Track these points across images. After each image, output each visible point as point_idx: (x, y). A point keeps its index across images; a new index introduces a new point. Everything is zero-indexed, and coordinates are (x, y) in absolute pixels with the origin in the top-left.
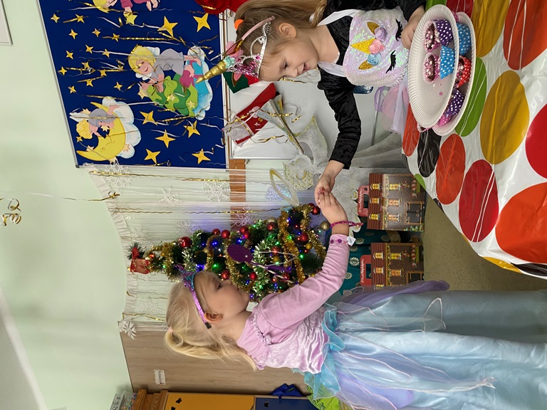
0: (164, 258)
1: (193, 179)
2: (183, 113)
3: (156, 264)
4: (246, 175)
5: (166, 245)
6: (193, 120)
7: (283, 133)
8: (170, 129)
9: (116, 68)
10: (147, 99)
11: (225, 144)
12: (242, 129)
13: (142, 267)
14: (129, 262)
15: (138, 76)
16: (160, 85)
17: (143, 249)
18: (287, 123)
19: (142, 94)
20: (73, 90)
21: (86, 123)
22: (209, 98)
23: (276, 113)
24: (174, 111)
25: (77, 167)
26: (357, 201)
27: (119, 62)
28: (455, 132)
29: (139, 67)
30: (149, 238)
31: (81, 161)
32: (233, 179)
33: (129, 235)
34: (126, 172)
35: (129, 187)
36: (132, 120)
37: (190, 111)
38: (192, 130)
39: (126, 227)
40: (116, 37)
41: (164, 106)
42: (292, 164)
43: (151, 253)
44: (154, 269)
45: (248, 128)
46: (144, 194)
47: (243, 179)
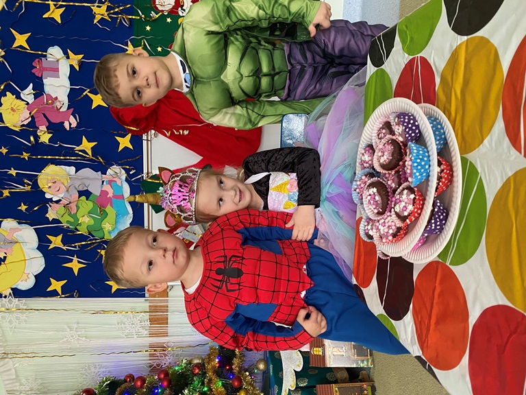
1: (105, 312)
2: (97, 235)
4: (169, 304)
8: (81, 254)
9: (22, 187)
10: (56, 221)
15: (48, 196)
16: (73, 206)
19: (51, 215)
22: (130, 219)
24: (86, 234)
27: (26, 181)
28: (438, 259)
29: (50, 187)
32: (153, 309)
33: (17, 388)
34: (21, 307)
35: (23, 325)
36: (36, 244)
39: (14, 377)
40: (26, 155)
41: (76, 229)
46: (43, 333)
47: (165, 309)
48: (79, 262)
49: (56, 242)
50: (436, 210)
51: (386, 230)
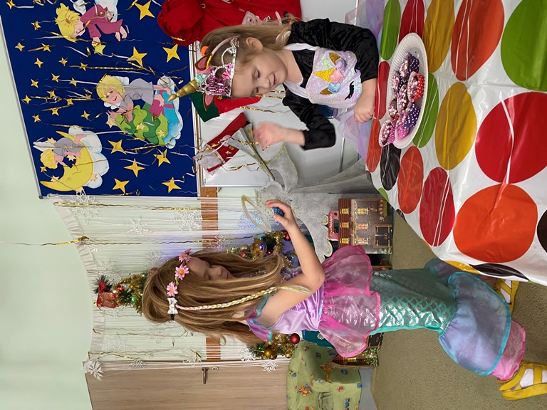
0: (132, 291)
1: (163, 208)
2: (153, 141)
3: (124, 297)
4: (218, 203)
5: (135, 277)
6: (163, 148)
7: (254, 160)
8: (140, 158)
9: (84, 97)
10: (115, 128)
11: (196, 172)
12: (213, 158)
13: (109, 300)
14: (96, 297)
15: (106, 105)
16: (129, 114)
17: (111, 282)
18: (258, 151)
19: (111, 123)
20: (37, 119)
21: (50, 153)
22: (180, 127)
23: (247, 142)
24: (143, 140)
25: (41, 198)
26: (327, 226)
27: (87, 91)
28: (413, 145)
29: (108, 97)
30: (117, 271)
31: (45, 192)
32: (204, 207)
33: (96, 269)
34: (93, 203)
35: (96, 218)
36: (100, 149)
37: (160, 139)
38: (162, 159)
39: (92, 260)
40: (83, 66)
41: (133, 135)
42: (264, 190)
43: (119, 286)
44: (123, 302)
45: (220, 156)
46: (113, 225)
47: (215, 207)
48: (138, 165)
49: (117, 146)
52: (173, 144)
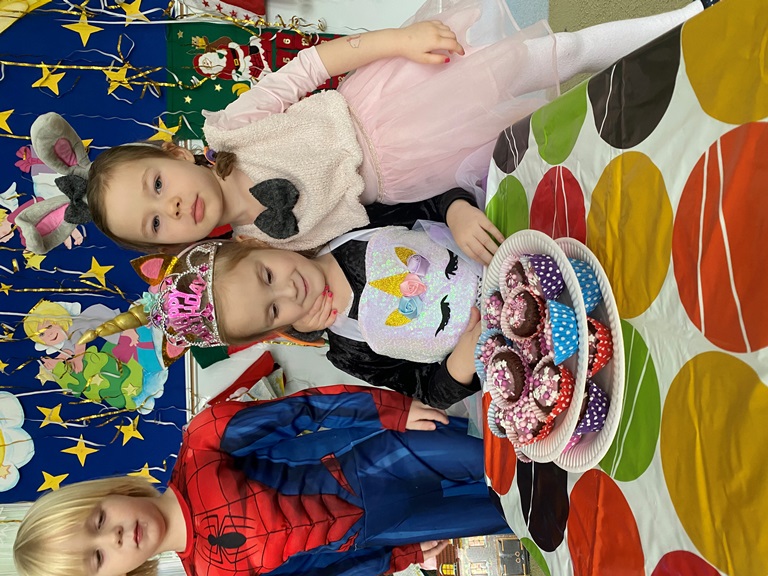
2: (115, 404)
6: (133, 414)
8: (89, 434)
10: (51, 385)
15: (39, 348)
16: (78, 361)
19: (44, 376)
22: (163, 378)
27: (6, 327)
28: (599, 468)
29: (42, 334)
36: (21, 421)
37: (128, 400)
38: (130, 432)
40: (5, 288)
41: (82, 395)
48: (87, 445)
49: (52, 416)
50: (591, 399)
51: (523, 425)
52: (151, 406)
